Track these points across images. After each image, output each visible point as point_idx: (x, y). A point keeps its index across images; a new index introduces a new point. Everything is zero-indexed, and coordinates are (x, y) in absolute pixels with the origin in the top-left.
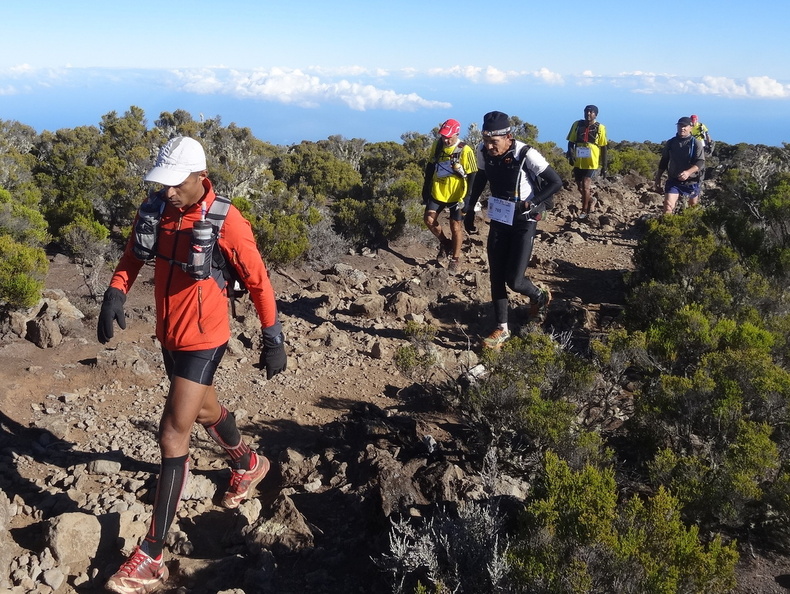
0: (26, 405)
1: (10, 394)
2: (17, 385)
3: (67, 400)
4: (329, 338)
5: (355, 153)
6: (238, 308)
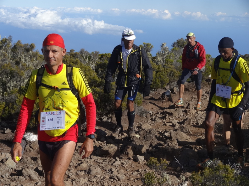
4: (90, 170)
5: (92, 60)
6: (32, 153)
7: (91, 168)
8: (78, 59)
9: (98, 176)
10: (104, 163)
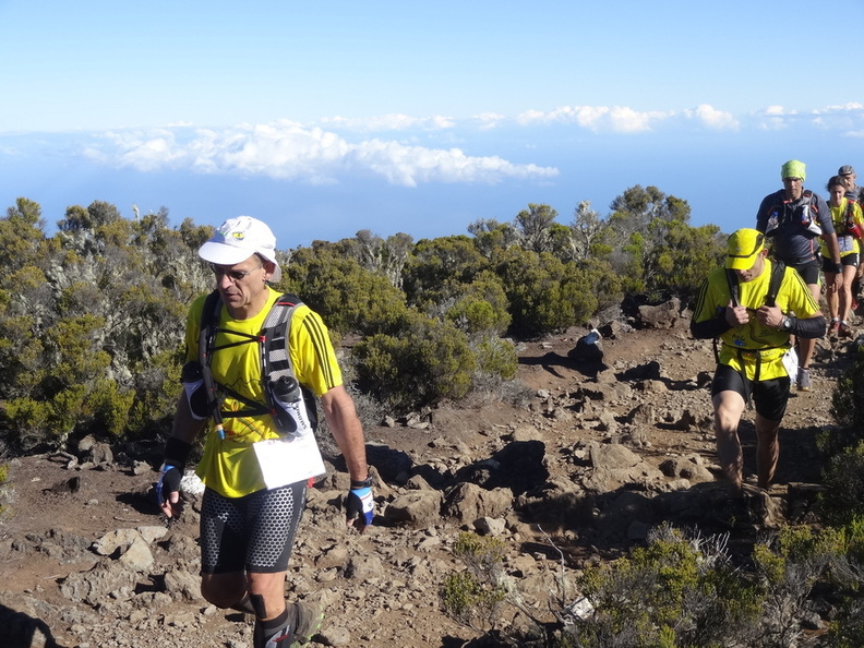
4: (350, 565)
7: (356, 559)
8: (354, 259)
9: (374, 581)
10: (393, 543)
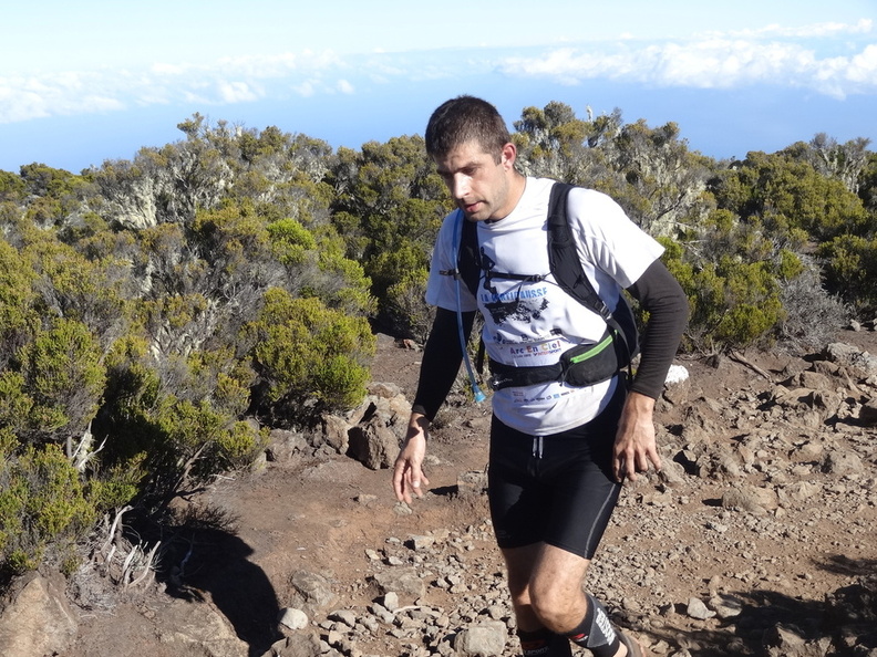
0: (358, 551)
1: (334, 534)
2: (343, 522)
3: (417, 546)
4: (828, 460)
5: (850, 163)
6: (670, 413)
7: (833, 455)
8: (808, 163)
9: (854, 477)
